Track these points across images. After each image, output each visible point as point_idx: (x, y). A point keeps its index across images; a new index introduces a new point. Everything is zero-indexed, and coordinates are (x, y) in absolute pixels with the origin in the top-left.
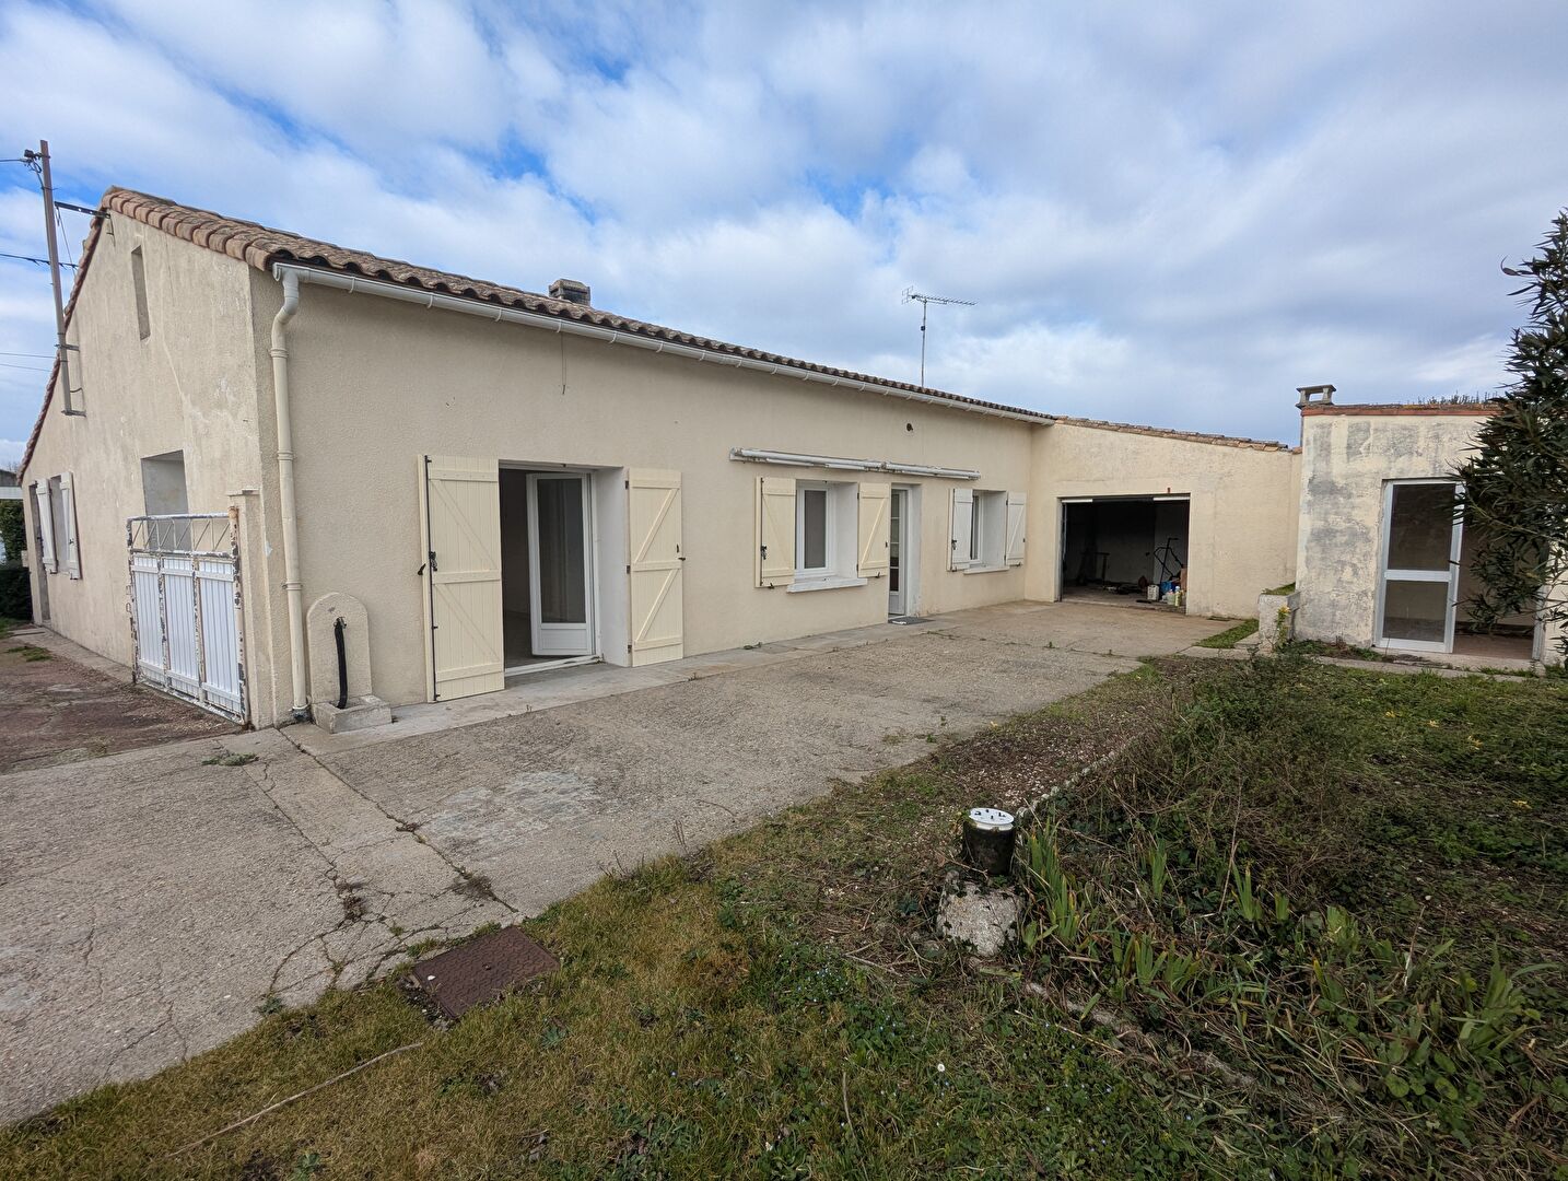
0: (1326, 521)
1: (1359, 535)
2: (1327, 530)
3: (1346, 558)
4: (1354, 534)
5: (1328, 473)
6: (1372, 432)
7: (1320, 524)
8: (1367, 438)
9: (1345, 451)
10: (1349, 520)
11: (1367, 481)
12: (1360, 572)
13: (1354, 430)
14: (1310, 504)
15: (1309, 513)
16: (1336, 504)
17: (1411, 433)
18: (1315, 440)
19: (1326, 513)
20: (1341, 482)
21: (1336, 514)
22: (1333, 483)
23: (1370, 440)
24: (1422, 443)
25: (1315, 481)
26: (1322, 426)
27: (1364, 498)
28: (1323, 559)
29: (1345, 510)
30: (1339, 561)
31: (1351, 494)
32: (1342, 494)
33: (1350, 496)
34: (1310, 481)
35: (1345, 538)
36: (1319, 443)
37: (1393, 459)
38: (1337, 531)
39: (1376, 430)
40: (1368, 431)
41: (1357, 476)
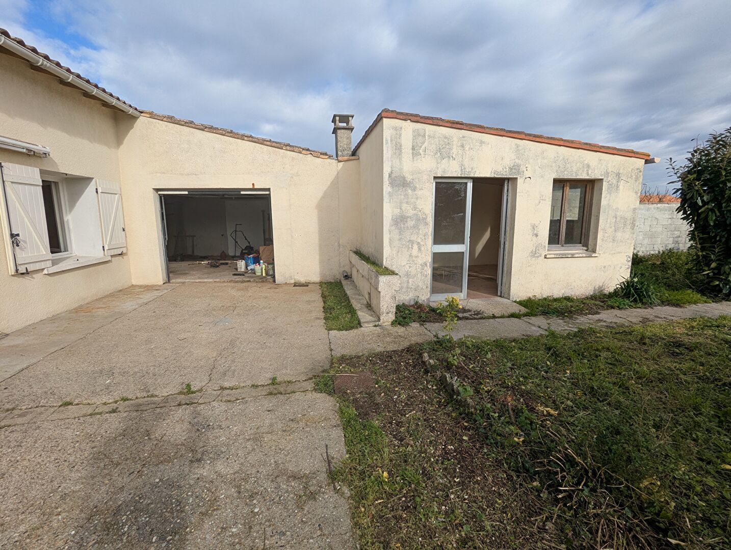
0: (401, 209)
1: (419, 220)
2: (402, 217)
3: (414, 238)
4: (418, 220)
5: (401, 169)
6: (427, 137)
7: (397, 211)
8: (424, 142)
9: (411, 151)
10: (415, 208)
11: (425, 177)
12: (422, 249)
13: (417, 135)
14: (390, 194)
15: (390, 202)
16: (407, 195)
17: (448, 141)
18: (391, 141)
19: (401, 203)
20: (409, 178)
21: (407, 203)
22: (404, 178)
23: (426, 144)
24: (454, 151)
25: (393, 175)
26: (396, 129)
27: (422, 191)
28: (400, 240)
29: (413, 200)
30: (410, 240)
31: (416, 187)
32: (410, 187)
33: (414, 189)
34: (390, 176)
35: (413, 222)
36: (394, 142)
37: (439, 160)
38: (408, 217)
39: (429, 136)
40: (424, 136)
41: (419, 173)
